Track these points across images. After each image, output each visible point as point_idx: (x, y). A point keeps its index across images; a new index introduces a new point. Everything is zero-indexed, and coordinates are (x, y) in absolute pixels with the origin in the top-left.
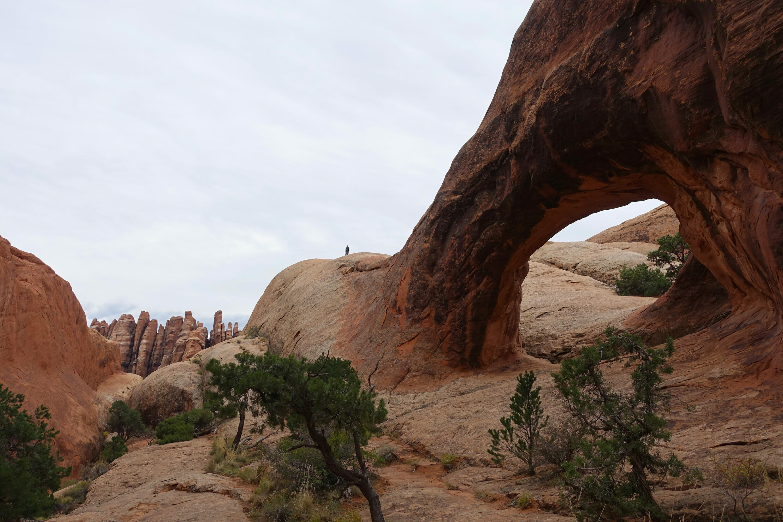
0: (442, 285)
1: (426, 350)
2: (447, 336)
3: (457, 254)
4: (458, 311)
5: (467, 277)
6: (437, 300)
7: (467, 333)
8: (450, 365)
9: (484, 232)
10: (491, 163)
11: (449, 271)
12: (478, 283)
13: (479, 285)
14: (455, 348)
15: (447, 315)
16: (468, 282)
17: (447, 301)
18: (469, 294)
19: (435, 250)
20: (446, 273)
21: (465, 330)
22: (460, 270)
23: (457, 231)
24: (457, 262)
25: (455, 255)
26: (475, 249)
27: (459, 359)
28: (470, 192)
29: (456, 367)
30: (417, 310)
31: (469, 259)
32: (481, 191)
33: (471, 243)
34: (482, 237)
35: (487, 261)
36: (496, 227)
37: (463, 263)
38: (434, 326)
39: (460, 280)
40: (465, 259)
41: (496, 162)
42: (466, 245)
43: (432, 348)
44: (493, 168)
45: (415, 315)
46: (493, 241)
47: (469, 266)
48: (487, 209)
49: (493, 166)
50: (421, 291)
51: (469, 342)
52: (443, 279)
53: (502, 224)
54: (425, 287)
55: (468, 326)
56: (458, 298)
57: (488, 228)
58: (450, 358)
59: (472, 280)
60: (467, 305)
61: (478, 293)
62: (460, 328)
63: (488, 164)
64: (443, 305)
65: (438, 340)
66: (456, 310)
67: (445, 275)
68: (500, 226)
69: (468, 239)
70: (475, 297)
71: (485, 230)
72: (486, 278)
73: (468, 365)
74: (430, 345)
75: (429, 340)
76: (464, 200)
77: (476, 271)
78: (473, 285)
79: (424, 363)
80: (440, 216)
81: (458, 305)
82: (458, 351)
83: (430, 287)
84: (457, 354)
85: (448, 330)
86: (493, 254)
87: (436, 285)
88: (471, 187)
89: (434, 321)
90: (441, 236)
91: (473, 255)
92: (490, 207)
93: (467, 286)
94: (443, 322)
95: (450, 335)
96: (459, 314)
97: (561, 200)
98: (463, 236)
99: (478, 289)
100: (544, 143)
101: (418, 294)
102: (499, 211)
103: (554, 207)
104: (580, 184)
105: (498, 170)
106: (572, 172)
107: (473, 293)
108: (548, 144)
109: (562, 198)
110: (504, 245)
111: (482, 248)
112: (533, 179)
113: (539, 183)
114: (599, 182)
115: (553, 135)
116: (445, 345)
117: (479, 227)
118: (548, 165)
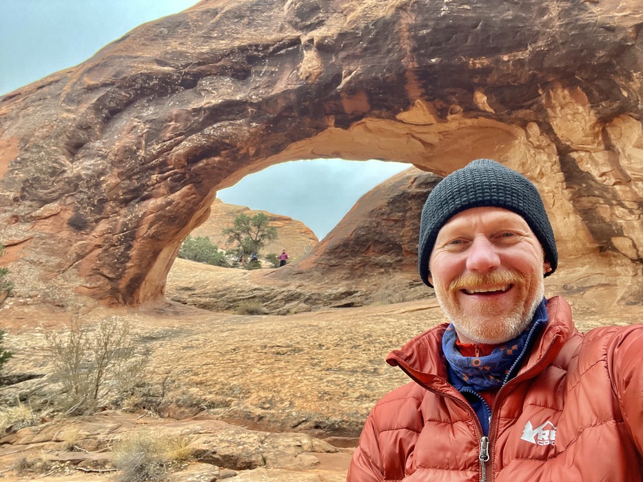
0: (99, 177)
1: (44, 266)
2: (91, 251)
3: (144, 142)
4: (121, 220)
5: (154, 177)
6: (82, 196)
7: (133, 253)
8: (93, 295)
9: (215, 126)
10: (257, 46)
11: (121, 161)
12: (172, 190)
13: (172, 193)
14: (105, 272)
15: (97, 221)
16: (153, 185)
17: (103, 201)
18: (151, 201)
19: (90, 127)
20: (113, 163)
21: (129, 247)
22: (143, 164)
24: (142, 153)
25: (140, 143)
26: (186, 143)
27: (109, 287)
28: (195, 70)
29: (101, 299)
30: (28, 203)
31: (168, 154)
32: (215, 75)
34: (207, 131)
35: (201, 164)
36: (240, 125)
37: (155, 157)
38: (66, 232)
39: (137, 179)
40: (160, 153)
41: (266, 47)
42: (168, 134)
43: (60, 265)
44: (255, 53)
45: (21, 210)
46: (227, 141)
47: (163, 163)
48: (233, 98)
49: (257, 50)
50: (43, 176)
51: (132, 267)
52: (104, 170)
53: (254, 124)
54: (54, 173)
55: (137, 245)
56: (126, 202)
57: (226, 123)
58: (93, 285)
59: (162, 183)
60: (145, 214)
61: (169, 203)
62: (120, 245)
63: (250, 46)
64: (94, 206)
65: (75, 255)
66: (118, 218)
67: (109, 165)
68: (250, 126)
69: (175, 128)
70: (162, 208)
71: (219, 124)
72: (188, 187)
73: (120, 300)
74: (55, 260)
75: (52, 252)
76: (178, 77)
77: (176, 173)
78: (162, 190)
79: (42, 286)
80: (112, 84)
81: (123, 211)
82: (110, 276)
83: (68, 175)
84: (107, 281)
85: (96, 243)
86: (217, 159)
87: (86, 175)
88: (199, 64)
89: (65, 225)
90: (106, 111)
91: (180, 150)
93: (149, 189)
94: (88, 230)
95: (99, 251)
96: (125, 225)
97: (360, 122)
98: (163, 122)
99: (171, 197)
100: (398, 44)
101: (36, 179)
102: (258, 105)
103: (343, 128)
104: (406, 109)
105: (263, 58)
106: (414, 90)
107: (160, 201)
108: (407, 45)
109: (363, 120)
110: (242, 152)
111: (202, 147)
112: (349, 82)
113: (352, 91)
114: (432, 116)
115: (424, 37)
116: (86, 264)
117: (207, 118)
118: (389, 70)
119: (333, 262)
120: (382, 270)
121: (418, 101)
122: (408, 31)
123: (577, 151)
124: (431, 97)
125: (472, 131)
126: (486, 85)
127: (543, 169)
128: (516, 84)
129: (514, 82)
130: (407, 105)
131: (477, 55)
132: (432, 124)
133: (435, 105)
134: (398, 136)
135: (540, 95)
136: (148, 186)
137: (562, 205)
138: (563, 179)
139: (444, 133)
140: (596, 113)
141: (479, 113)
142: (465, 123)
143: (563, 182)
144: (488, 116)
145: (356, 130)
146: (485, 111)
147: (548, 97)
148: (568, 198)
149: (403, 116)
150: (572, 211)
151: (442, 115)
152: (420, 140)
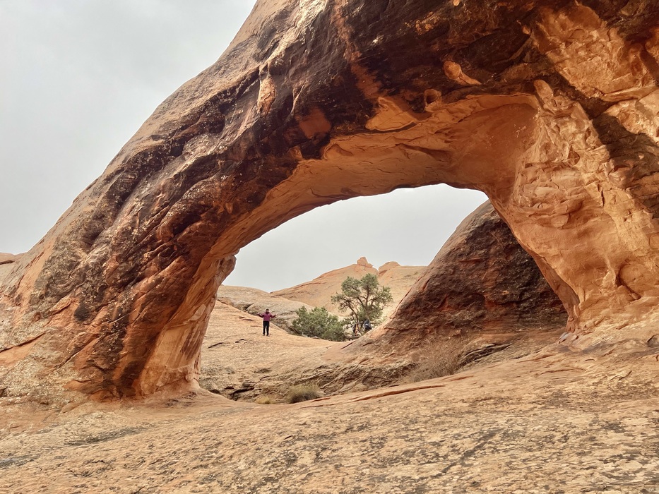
0: (102, 265)
1: (45, 361)
2: (89, 341)
3: (138, 221)
4: (118, 305)
5: (146, 255)
6: (88, 285)
7: (126, 340)
8: (83, 390)
9: (191, 189)
10: (225, 92)
11: (119, 245)
12: (162, 266)
13: (162, 269)
14: (99, 363)
15: (98, 310)
16: (145, 264)
17: (104, 288)
18: (144, 281)
19: (103, 216)
20: (113, 248)
21: (123, 335)
22: (136, 244)
23: (146, 189)
24: (135, 232)
25: (135, 222)
26: (170, 213)
27: (102, 380)
28: (180, 135)
29: (92, 393)
30: (49, 299)
31: (157, 228)
32: (197, 134)
33: (166, 205)
34: (187, 195)
35: (185, 233)
36: (212, 182)
37: (146, 234)
38: (71, 325)
39: (133, 260)
40: (150, 229)
41: (233, 90)
42: (156, 208)
43: (59, 359)
44: (225, 100)
45: (44, 306)
46: (203, 202)
47: (153, 239)
48: (205, 154)
49: (226, 97)
50: (63, 271)
51: (125, 355)
52: (106, 255)
53: (224, 177)
54: (72, 266)
55: (130, 330)
56: (123, 286)
57: (201, 183)
58: (86, 378)
59: (153, 260)
60: (137, 296)
61: (159, 281)
62: (115, 332)
63: (219, 94)
64: (96, 294)
65: (73, 347)
66: (116, 303)
67: (111, 250)
68: (220, 180)
69: (162, 199)
70: (152, 286)
71: (194, 186)
72: (177, 260)
73: (115, 392)
74: (56, 354)
75: (56, 347)
76: (167, 147)
77: (164, 247)
78: (153, 268)
79: (36, 383)
80: (122, 169)
81: (121, 296)
82: (103, 367)
83: (81, 266)
84: (100, 372)
85: (94, 333)
86: (198, 224)
87: (92, 263)
88: (183, 128)
89: (73, 317)
90: (118, 197)
91: (165, 222)
92: (209, 153)
93: (143, 269)
94: (89, 320)
95: (96, 341)
96: (120, 310)
97: (329, 146)
98: (153, 196)
99: (161, 274)
100: (336, 36)
101: (58, 275)
102: (225, 155)
103: (314, 158)
104: (372, 115)
105: (233, 103)
106: (370, 88)
107: (150, 280)
108: (344, 34)
109: (333, 142)
110: (221, 210)
111: (182, 213)
112: (299, 100)
113: (304, 110)
114: (406, 114)
115: (358, 16)
116: (82, 357)
117: (185, 182)
118: (333, 72)
119: (404, 325)
120: (458, 331)
121: (380, 98)
122: (343, 16)
123: (616, 103)
124: (393, 90)
125: (480, 119)
126: (451, 50)
127: (574, 147)
128: (488, 33)
129: (484, 31)
130: (370, 109)
131: (422, 14)
132: (413, 125)
133: (403, 98)
134: (387, 151)
135: (528, 36)
136: (142, 265)
137: (615, 197)
138: (607, 154)
139: (447, 131)
140: (618, 33)
141: (463, 91)
142: (462, 111)
143: (608, 161)
144: (475, 91)
145: (331, 157)
146: (468, 86)
147: (540, 35)
148: (621, 183)
149: (373, 123)
150: (632, 205)
151: (417, 107)
152: (422, 149)
